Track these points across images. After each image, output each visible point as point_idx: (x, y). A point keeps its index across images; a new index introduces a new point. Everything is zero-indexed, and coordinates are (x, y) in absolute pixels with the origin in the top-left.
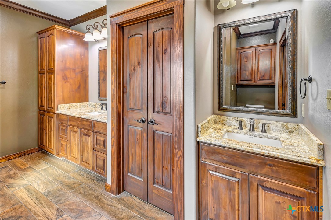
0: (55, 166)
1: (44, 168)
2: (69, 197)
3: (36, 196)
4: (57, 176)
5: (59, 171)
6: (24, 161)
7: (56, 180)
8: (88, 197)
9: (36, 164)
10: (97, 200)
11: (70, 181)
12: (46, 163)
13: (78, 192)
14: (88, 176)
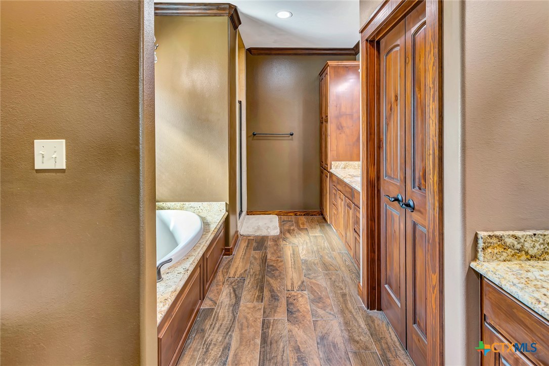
0: (326, 237)
1: (316, 235)
2: (318, 276)
3: (295, 259)
4: (321, 249)
5: (326, 244)
6: (305, 220)
7: (319, 252)
8: (335, 288)
9: (312, 228)
10: (342, 298)
11: (329, 260)
12: (320, 231)
13: (329, 276)
14: (351, 264)
